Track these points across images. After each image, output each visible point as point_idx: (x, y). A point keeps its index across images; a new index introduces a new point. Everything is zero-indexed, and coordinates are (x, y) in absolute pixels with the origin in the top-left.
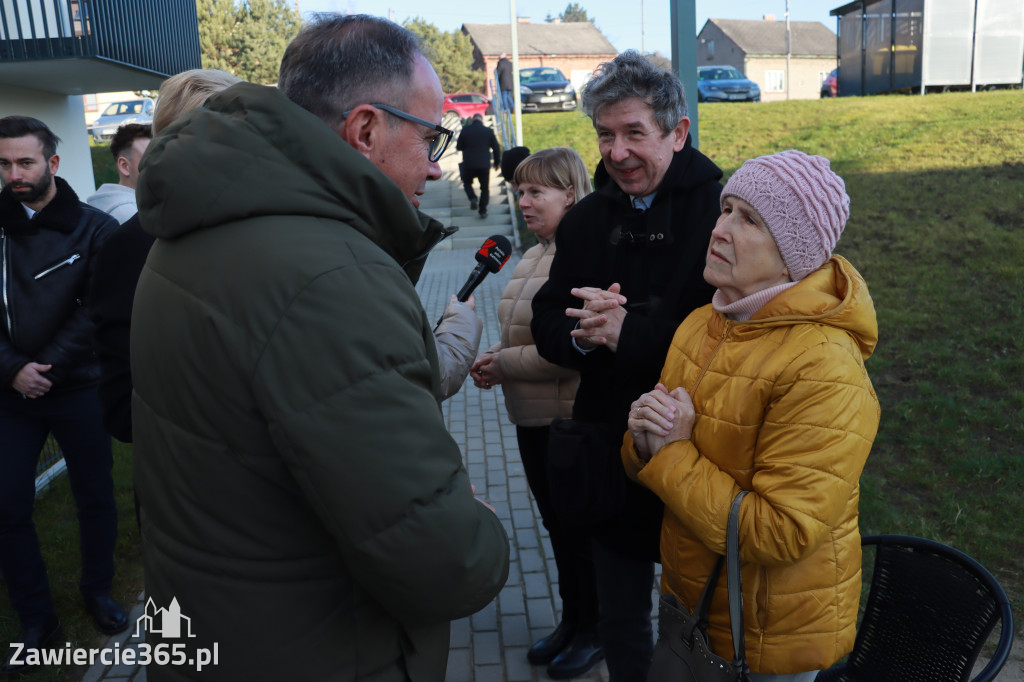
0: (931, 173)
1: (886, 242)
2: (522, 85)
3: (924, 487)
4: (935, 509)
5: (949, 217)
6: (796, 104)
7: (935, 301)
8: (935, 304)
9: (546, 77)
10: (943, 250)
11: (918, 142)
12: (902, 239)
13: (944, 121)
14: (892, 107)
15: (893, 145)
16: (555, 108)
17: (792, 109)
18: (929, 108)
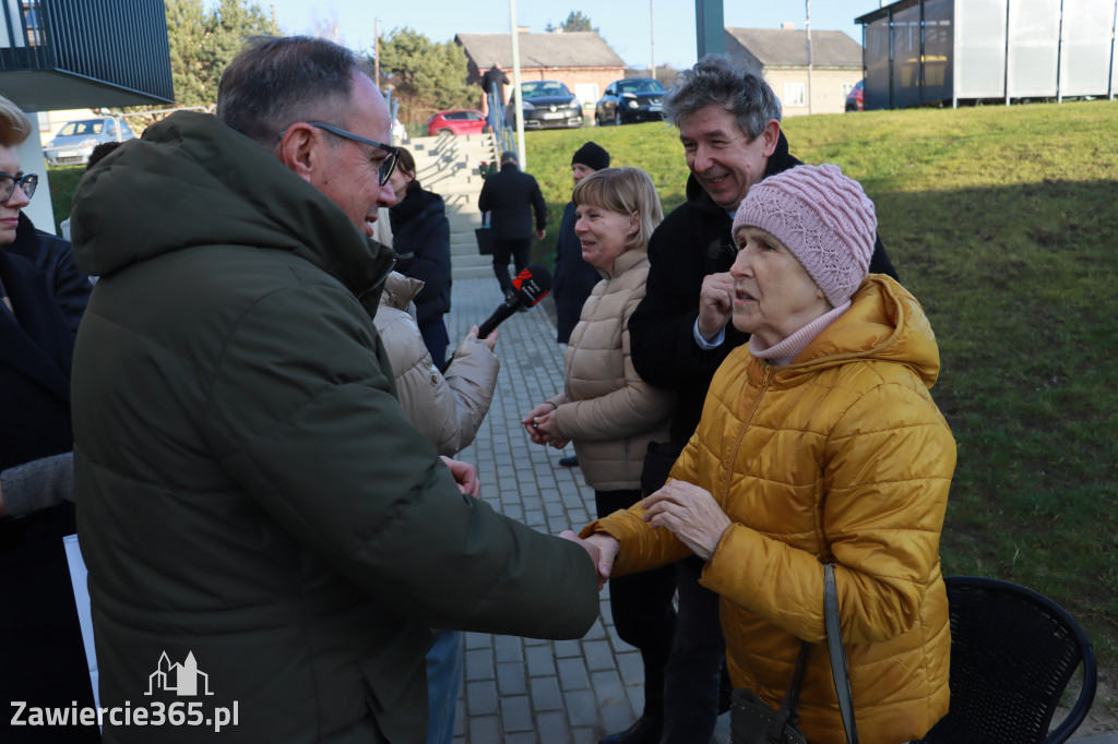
0: (969, 191)
1: (924, 265)
2: (524, 100)
3: (978, 527)
4: (992, 550)
5: (989, 239)
6: (821, 118)
7: (979, 328)
8: (980, 331)
9: (549, 91)
10: (985, 273)
11: (953, 158)
12: (941, 261)
13: (980, 136)
14: (924, 121)
15: (927, 162)
16: (560, 125)
17: (817, 124)
18: (963, 122)
